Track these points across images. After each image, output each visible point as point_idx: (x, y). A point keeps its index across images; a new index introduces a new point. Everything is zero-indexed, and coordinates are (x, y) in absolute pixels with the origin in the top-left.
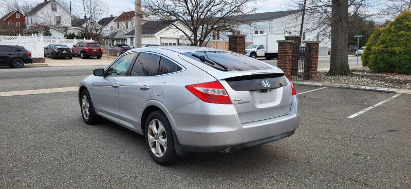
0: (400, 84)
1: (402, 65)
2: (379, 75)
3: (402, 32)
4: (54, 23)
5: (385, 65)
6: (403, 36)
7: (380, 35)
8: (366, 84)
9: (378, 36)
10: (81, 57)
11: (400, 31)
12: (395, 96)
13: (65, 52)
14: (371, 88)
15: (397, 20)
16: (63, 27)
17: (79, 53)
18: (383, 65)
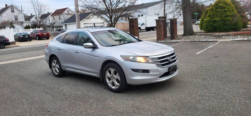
0: (219, 37)
1: (220, 27)
2: (209, 33)
3: (219, 10)
4: (14, 20)
5: (212, 28)
6: (219, 12)
7: (208, 12)
8: (203, 38)
9: (207, 13)
10: (37, 39)
11: (217, 9)
12: (217, 43)
13: (27, 37)
14: (205, 40)
15: (215, 3)
16: (21, 22)
17: (35, 37)
18: (210, 28)
